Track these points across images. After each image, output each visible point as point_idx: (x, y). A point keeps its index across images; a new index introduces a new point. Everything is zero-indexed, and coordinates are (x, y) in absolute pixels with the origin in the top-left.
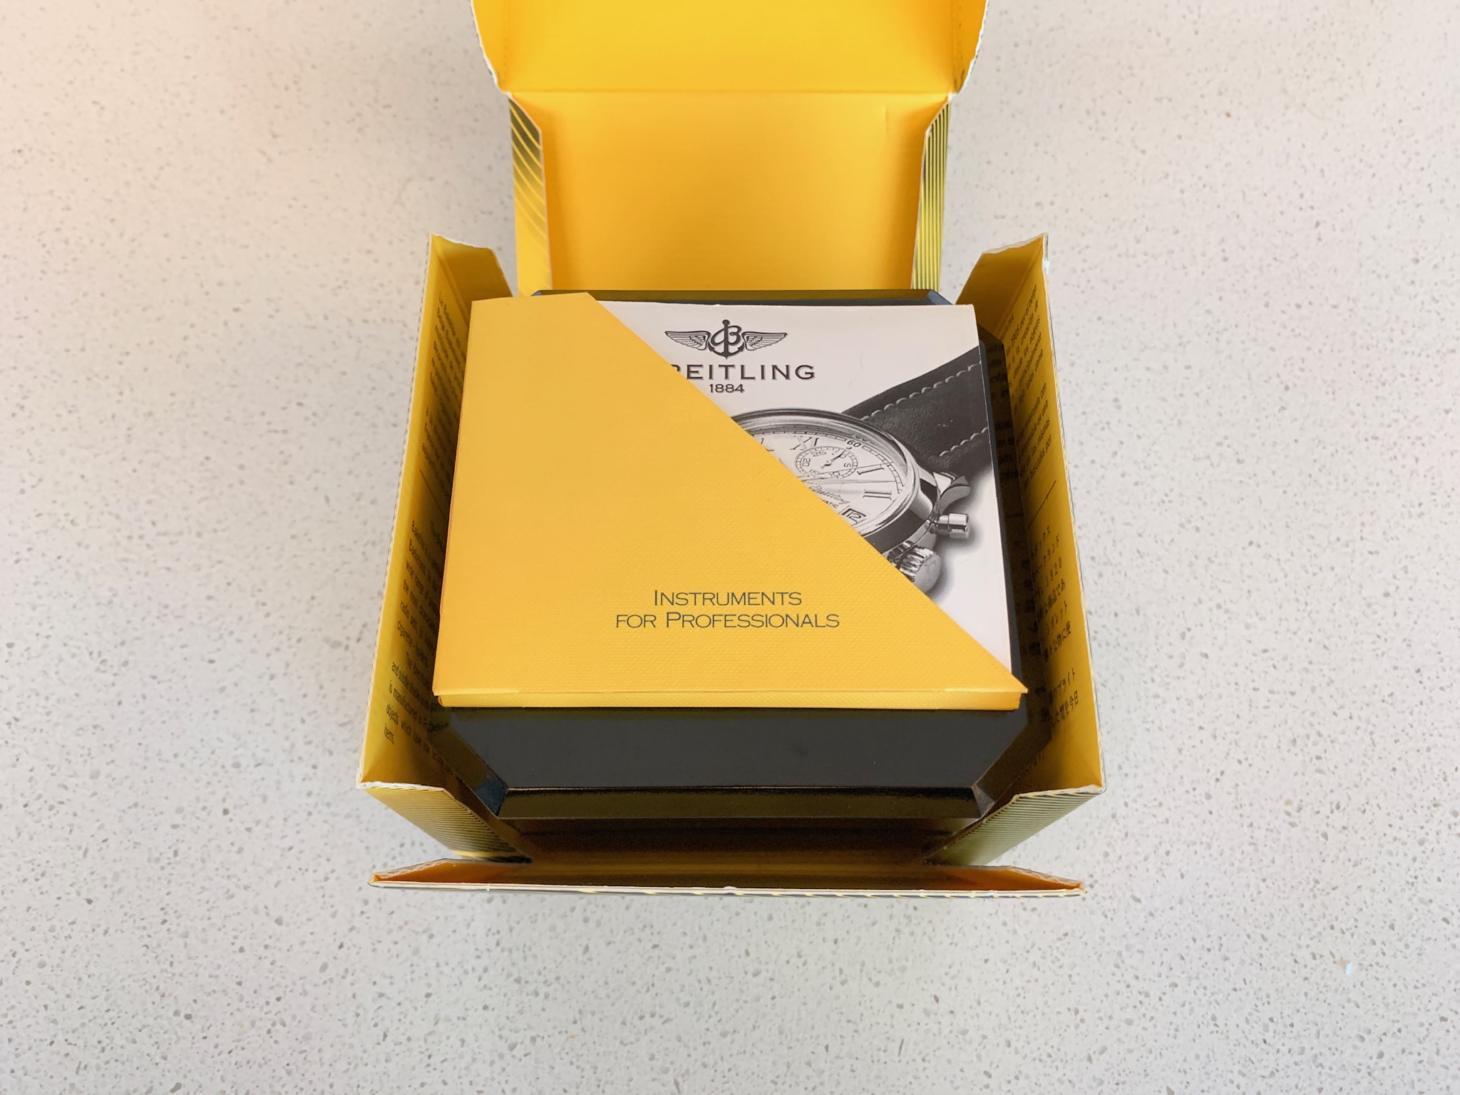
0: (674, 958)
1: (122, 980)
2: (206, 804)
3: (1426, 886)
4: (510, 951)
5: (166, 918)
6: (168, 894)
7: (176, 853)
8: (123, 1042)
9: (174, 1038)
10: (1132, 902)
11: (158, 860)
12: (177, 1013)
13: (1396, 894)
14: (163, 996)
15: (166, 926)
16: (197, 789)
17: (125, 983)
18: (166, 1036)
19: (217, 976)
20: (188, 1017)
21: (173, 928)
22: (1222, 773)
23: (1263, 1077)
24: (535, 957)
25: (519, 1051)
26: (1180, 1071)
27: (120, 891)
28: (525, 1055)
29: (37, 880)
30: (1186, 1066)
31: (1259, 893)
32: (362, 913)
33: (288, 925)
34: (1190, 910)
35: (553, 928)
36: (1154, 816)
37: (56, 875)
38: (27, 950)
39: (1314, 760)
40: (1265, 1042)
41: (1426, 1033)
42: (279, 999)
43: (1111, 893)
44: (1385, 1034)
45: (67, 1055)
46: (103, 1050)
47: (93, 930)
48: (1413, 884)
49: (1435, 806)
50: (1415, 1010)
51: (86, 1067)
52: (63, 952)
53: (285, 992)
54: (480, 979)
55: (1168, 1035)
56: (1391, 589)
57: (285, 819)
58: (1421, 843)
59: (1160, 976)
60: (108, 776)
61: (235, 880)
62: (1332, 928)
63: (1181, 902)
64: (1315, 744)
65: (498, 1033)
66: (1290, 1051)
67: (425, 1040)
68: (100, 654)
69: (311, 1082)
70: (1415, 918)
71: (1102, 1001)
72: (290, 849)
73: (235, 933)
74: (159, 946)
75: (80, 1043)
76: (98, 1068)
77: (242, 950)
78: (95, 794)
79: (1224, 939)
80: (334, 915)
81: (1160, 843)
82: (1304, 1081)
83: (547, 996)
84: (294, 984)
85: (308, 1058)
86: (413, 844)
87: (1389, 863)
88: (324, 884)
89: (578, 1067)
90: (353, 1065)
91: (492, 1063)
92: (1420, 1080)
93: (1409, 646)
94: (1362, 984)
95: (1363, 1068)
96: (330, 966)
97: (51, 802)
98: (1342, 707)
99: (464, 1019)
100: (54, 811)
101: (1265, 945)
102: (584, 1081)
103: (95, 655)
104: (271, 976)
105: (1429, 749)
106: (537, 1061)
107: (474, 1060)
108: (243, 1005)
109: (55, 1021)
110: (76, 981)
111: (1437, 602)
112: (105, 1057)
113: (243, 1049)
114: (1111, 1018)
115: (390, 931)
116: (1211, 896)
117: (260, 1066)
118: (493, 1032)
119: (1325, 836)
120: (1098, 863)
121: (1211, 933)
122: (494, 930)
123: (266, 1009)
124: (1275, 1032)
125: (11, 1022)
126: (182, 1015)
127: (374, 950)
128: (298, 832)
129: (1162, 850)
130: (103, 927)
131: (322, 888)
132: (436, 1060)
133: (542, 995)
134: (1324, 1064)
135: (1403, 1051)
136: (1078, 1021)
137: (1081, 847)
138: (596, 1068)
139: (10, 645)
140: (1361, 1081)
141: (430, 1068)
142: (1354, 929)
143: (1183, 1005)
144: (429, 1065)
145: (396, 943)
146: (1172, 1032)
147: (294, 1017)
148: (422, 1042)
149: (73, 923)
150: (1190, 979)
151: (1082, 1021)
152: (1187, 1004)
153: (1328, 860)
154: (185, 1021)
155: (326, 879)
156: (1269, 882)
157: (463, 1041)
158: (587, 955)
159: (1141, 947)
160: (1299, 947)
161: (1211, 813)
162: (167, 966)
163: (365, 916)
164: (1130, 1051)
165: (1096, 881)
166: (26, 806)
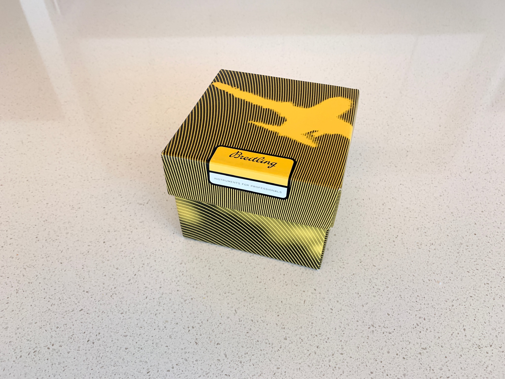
0: (236, 278)
1: (68, 283)
2: (99, 240)
3: (461, 263)
4: (186, 276)
5: (84, 267)
6: (85, 262)
7: (88, 252)
9: (82, 297)
10: (373, 266)
11: (83, 253)
13: (452, 265)
14: (80, 287)
15: (83, 269)
16: (97, 237)
17: (69, 283)
18: (80, 297)
19: (97, 282)
20: (87, 292)
21: (85, 270)
22: (397, 236)
23: (417, 311)
24: (194, 278)
25: (187, 302)
26: (391, 309)
27: (71, 261)
28: (189, 303)
29: (46, 258)
30: (393, 308)
31: (411, 265)
32: (142, 267)
33: (120, 270)
34: (391, 269)
35: (200, 271)
36: (378, 246)
37: (52, 257)
38: (41, 275)
39: (424, 233)
40: (416, 302)
41: (466, 300)
42: (115, 288)
43: (367, 264)
44: (453, 300)
45: (49, 301)
46: (60, 300)
47: (61, 270)
48: (457, 263)
49: (461, 244)
50: (462, 294)
51: (54, 305)
52: (52, 275)
53: (117, 286)
54: (177, 283)
55: (387, 300)
56: (442, 195)
57: (122, 244)
58: (458, 253)
59: (383, 285)
60: (71, 234)
61: (105, 259)
62: (434, 273)
63: (388, 267)
64: (424, 229)
65: (181, 297)
66: (424, 304)
67: (159, 299)
68: (72, 206)
69: (123, 309)
70: (458, 271)
71: (366, 291)
72: (122, 251)
73: (104, 271)
74: (81, 274)
75: (53, 298)
76: (58, 305)
77: (105, 276)
78: (66, 238)
79: (402, 276)
80: (134, 267)
81: (381, 252)
82: (430, 312)
83: (197, 288)
84: (120, 284)
85: (122, 303)
86: (159, 250)
87: (449, 258)
88: (132, 260)
89: (205, 306)
90: (136, 305)
91: (179, 305)
92: (466, 312)
93: (449, 207)
94: (445, 287)
95: (448, 309)
96: (131, 280)
97: (53, 239)
98: (431, 221)
99: (171, 293)
100: (54, 242)
101: (414, 277)
102: (207, 310)
103: (71, 206)
104: (113, 282)
105: (457, 231)
106: (193, 304)
107: (173, 304)
108: (104, 289)
109: (46, 293)
110: (54, 283)
111: (455, 198)
112: (60, 302)
113: (103, 300)
114: (369, 295)
115: (150, 271)
116: (397, 265)
117: (108, 305)
118: (180, 297)
119: (430, 251)
120: (362, 257)
121: (398, 274)
122: (182, 271)
123: (111, 290)
124: (419, 299)
125: (33, 293)
126: (85, 292)
127: (145, 276)
128: (125, 247)
129: (381, 254)
130: (65, 269)
131: (131, 261)
132: (162, 304)
133: (195, 288)
134: (435, 308)
135: (460, 305)
136: (359, 296)
137: (357, 252)
138: (211, 306)
139: (47, 204)
140: (448, 312)
141: (160, 306)
142: (441, 274)
143: (391, 292)
145: (152, 274)
146: (388, 299)
147: (119, 293)
148: (158, 299)
149: (56, 268)
150: (392, 286)
151: (360, 296)
152: (392, 292)
153: (431, 257)
154: (86, 293)
155: (132, 258)
156: (414, 262)
157: (170, 299)
158: (210, 277)
159: (377, 278)
160: (424, 278)
161: (395, 245)
162: (82, 279)
163: (143, 268)
164: (375, 304)
165: (362, 261)
166: (46, 240)
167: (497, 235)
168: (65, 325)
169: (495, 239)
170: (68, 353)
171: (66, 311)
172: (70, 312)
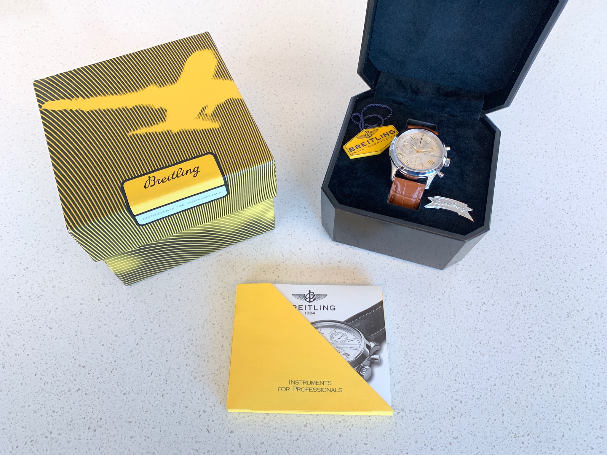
2: (92, 297)
3: (513, 330)
5: (77, 334)
6: (78, 326)
7: (81, 313)
8: (61, 375)
9: (78, 373)
10: (411, 333)
11: (75, 315)
12: (79, 366)
13: (503, 333)
14: (75, 360)
15: (77, 337)
16: (89, 292)
17: (62, 355)
18: (76, 373)
19: (94, 354)
20: (84, 367)
21: (79, 337)
22: (445, 292)
23: (454, 391)
24: (205, 348)
25: (197, 380)
26: (425, 389)
27: (61, 325)
28: (200, 381)
29: (32, 321)
30: (428, 388)
31: (456, 331)
33: (119, 337)
34: (432, 337)
35: (211, 339)
36: (420, 305)
37: (39, 320)
38: (28, 344)
39: (477, 288)
40: (455, 380)
41: (511, 378)
42: (115, 361)
43: (404, 331)
44: (497, 378)
45: (41, 379)
46: (54, 377)
47: (52, 338)
48: (509, 329)
49: (518, 304)
50: (507, 371)
51: (47, 383)
52: (41, 345)
53: (117, 359)
54: (185, 356)
55: (422, 377)
56: (506, 232)
57: (120, 302)
58: (512, 316)
59: (420, 358)
60: (58, 287)
61: (101, 322)
62: (480, 343)
63: (428, 334)
64: (478, 283)
65: (191, 373)
66: (464, 383)
68: (57, 247)
69: (125, 389)
70: (509, 340)
71: (400, 366)
72: (121, 312)
73: (101, 340)
74: (74, 343)
75: (46, 375)
76: (52, 383)
77: (103, 345)
78: (54, 293)
79: (443, 346)
80: (135, 334)
81: (422, 315)
82: (468, 393)
83: (208, 361)
84: (121, 356)
85: (125, 381)
86: (164, 311)
87: (501, 323)
88: (132, 324)
89: (218, 385)
90: (140, 383)
91: (188, 383)
92: (508, 394)
93: (512, 251)
94: (489, 362)
95: (489, 389)
96: (133, 351)
97: (38, 295)
98: (487, 271)
99: (179, 369)
100: (39, 298)
101: (457, 348)
102: (220, 390)
103: (55, 247)
104: (113, 353)
105: (516, 285)
106: (204, 383)
107: (182, 382)
108: (103, 363)
109: (37, 368)
110: (45, 354)
111: (522, 237)
112: (54, 379)
113: (102, 377)
114: (402, 371)
115: (154, 340)
116: (439, 332)
117: (108, 383)
118: (189, 373)
119: (479, 313)
120: (400, 321)
121: (438, 344)
122: (191, 340)
123: (111, 365)
124: (459, 377)
125: (22, 368)
126: (82, 366)
127: (149, 346)
128: (124, 307)
129: (423, 317)
130: (55, 337)
131: (131, 325)
132: (169, 382)
133: (206, 361)
134: (475, 388)
135: (503, 384)
136: (391, 372)
137: (395, 315)
138: (224, 385)
139: (26, 244)
140: (488, 393)
141: (167, 385)
142: (488, 343)
144: (166, 384)
145: (156, 343)
147: (120, 368)
148: (164, 376)
149: (45, 335)
150: (430, 359)
151: (393, 372)
152: (429, 368)
153: (480, 321)
154: (82, 368)
155: (133, 322)
156: (459, 328)
157: (178, 376)
158: (223, 348)
159: (414, 349)
160: (469, 349)
161: (440, 305)
162: (77, 350)
163: (146, 334)
164: (409, 383)
165: (399, 326)
166: (29, 296)
167: (563, 291)
168: (62, 409)
169: (558, 296)
170: (69, 442)
171: (62, 392)
172: (66, 392)
